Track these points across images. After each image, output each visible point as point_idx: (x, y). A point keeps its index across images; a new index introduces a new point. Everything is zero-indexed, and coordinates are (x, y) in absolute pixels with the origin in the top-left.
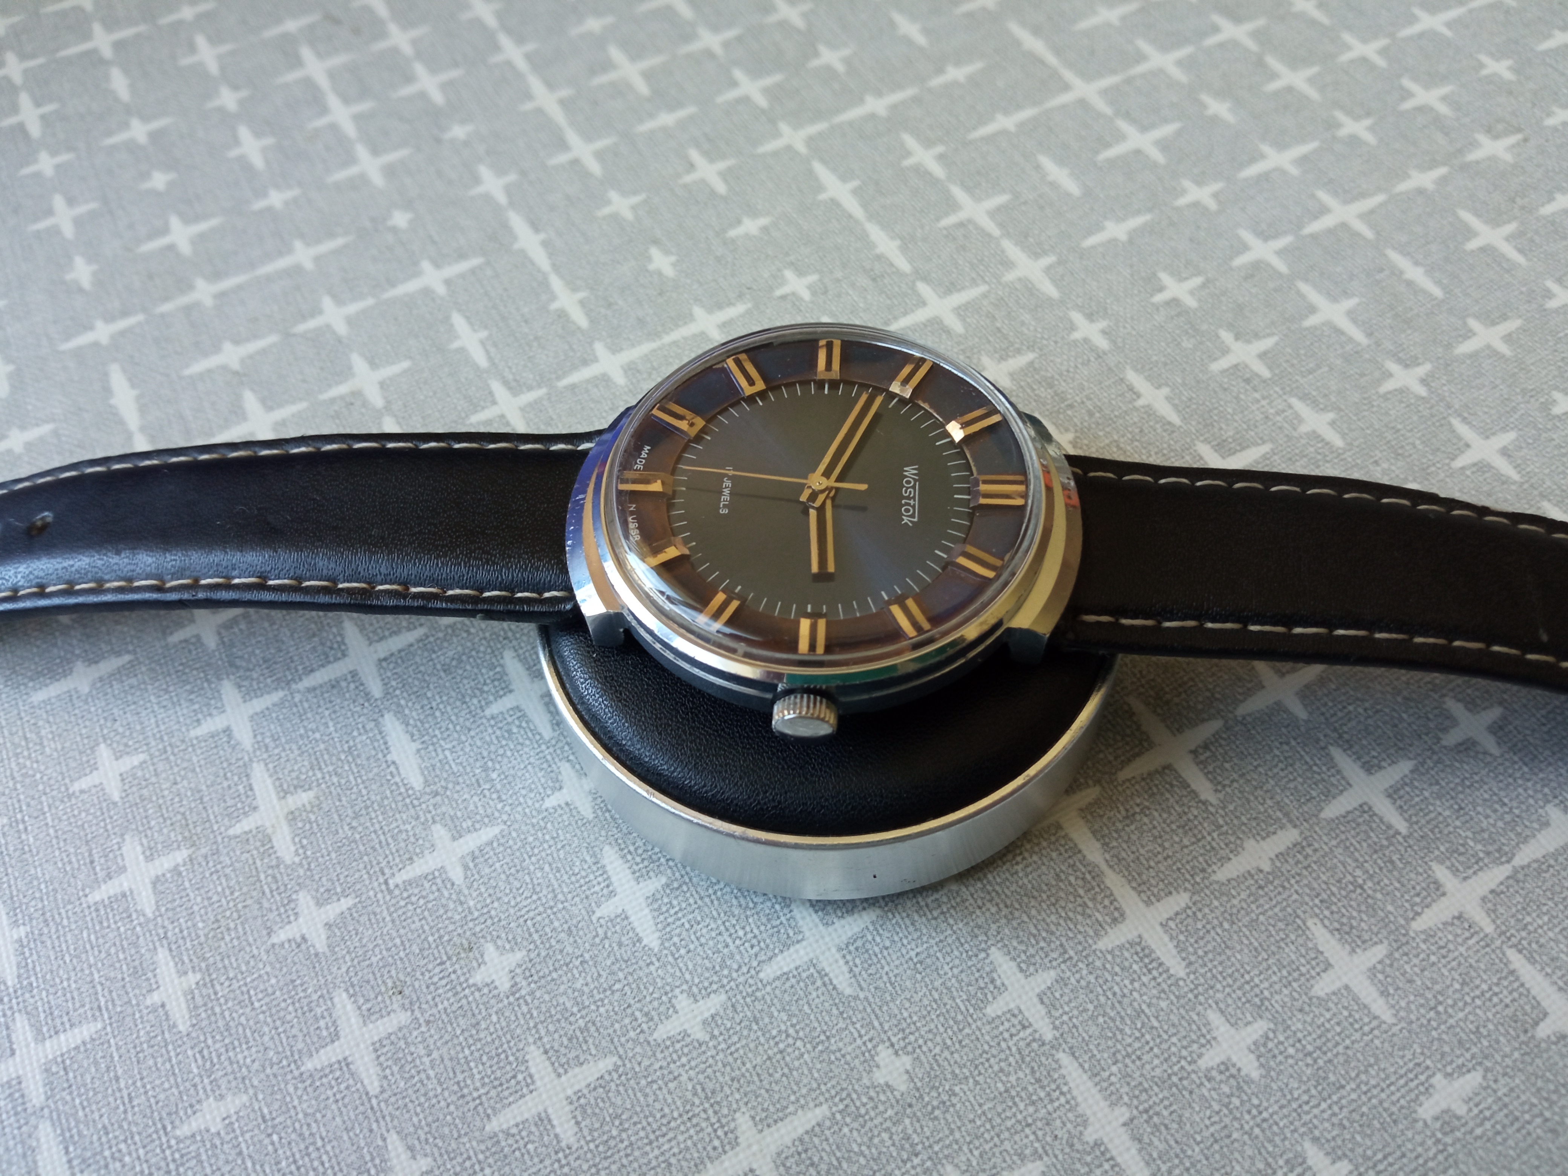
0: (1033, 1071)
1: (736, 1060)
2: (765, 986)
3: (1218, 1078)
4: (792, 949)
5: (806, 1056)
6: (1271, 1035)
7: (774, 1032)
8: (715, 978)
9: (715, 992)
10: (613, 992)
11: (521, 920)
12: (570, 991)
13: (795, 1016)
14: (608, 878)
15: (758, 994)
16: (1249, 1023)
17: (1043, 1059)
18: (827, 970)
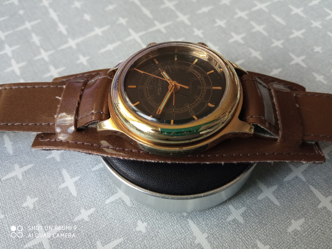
0: (181, 225)
1: (97, 226)
2: (106, 205)
3: (232, 223)
4: (115, 195)
5: (117, 225)
6: (247, 211)
7: (109, 218)
8: (92, 204)
9: (92, 207)
10: (63, 208)
11: (38, 189)
12: (50, 209)
13: (114, 213)
14: (63, 177)
15: (105, 208)
16: (241, 208)
17: (184, 221)
18: (124, 200)
